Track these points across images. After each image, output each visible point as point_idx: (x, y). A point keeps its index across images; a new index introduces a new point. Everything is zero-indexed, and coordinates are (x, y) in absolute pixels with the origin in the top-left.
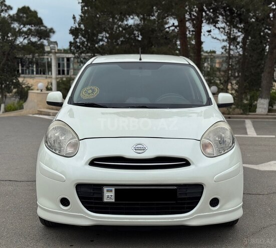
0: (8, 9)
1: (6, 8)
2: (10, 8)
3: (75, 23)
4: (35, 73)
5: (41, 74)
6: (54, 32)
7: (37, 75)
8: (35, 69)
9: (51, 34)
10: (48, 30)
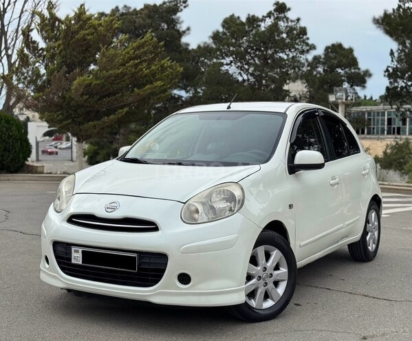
0: (310, 49)
1: (308, 48)
2: (313, 47)
3: (392, 61)
4: (386, 132)
5: (394, 133)
6: (370, 75)
7: (389, 136)
8: (386, 128)
9: (367, 79)
10: (362, 73)
